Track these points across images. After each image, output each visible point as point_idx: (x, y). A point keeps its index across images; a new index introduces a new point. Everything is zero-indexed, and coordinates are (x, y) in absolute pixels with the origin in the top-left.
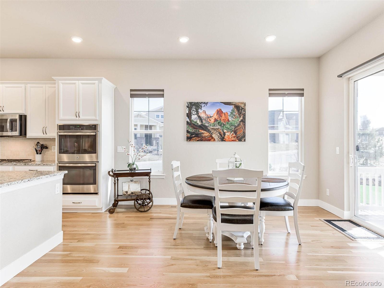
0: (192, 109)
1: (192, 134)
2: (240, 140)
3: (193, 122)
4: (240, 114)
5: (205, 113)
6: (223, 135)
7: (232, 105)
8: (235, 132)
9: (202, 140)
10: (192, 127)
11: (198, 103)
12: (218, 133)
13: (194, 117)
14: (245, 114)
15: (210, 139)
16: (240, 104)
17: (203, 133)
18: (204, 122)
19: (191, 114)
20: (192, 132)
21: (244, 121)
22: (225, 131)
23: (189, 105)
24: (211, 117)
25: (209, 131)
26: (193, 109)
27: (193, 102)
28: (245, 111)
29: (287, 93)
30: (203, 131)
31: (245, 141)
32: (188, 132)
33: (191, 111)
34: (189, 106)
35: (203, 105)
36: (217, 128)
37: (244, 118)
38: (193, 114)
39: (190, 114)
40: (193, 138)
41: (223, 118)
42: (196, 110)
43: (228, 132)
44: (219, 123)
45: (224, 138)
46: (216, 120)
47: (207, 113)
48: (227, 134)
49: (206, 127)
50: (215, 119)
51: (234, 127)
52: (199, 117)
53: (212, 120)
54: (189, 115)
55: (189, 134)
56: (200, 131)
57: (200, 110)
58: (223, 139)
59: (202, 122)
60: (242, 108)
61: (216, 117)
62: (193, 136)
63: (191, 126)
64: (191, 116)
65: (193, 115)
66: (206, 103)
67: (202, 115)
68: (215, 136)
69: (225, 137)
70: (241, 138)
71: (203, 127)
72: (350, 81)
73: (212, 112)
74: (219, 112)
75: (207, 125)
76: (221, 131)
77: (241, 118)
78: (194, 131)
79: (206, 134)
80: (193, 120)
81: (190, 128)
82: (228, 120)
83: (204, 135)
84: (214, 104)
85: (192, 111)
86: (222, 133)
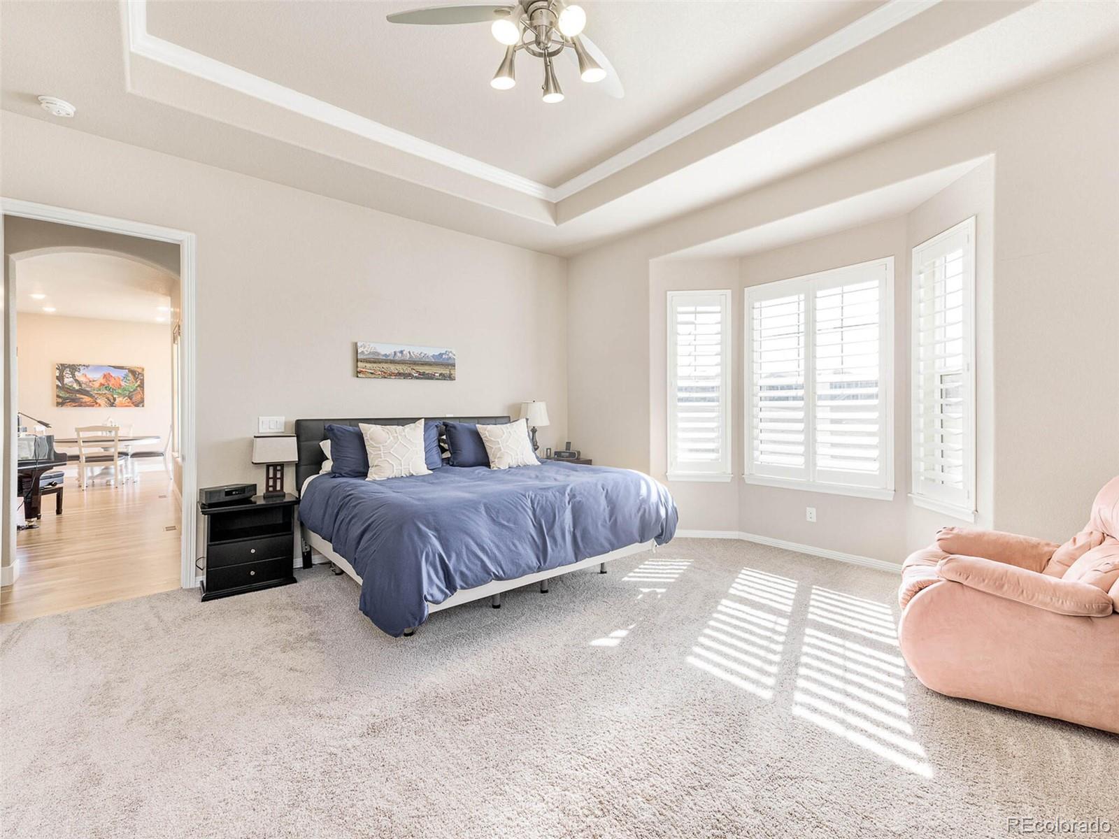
1: (65, 399)
2: (137, 406)
3: (66, 386)
4: (136, 379)
5: (86, 376)
6: (112, 401)
7: (126, 369)
8: (130, 398)
9: (81, 406)
10: (66, 391)
11: (74, 365)
12: (105, 398)
13: (68, 380)
14: (143, 379)
15: (94, 404)
16: (136, 369)
17: (82, 398)
18: (84, 386)
19: (63, 377)
20: (66, 397)
21: (142, 386)
22: (115, 396)
24: (94, 381)
25: (91, 396)
26: (66, 371)
27: (66, 364)
28: (143, 375)
30: (82, 396)
31: (143, 406)
32: (58, 396)
33: (63, 374)
34: (59, 368)
35: (82, 368)
36: (104, 392)
37: (142, 383)
38: (67, 377)
40: (67, 403)
41: (112, 383)
42: (71, 372)
43: (119, 397)
44: (106, 387)
45: (113, 403)
46: (101, 384)
47: (88, 377)
48: (118, 399)
49: (87, 391)
51: (128, 392)
52: (76, 380)
53: (97, 384)
54: (60, 378)
55: (60, 399)
56: (78, 395)
57: (76, 373)
58: (112, 405)
59: (80, 386)
60: (139, 374)
61: (102, 381)
62: (66, 401)
63: (64, 391)
64: (63, 379)
65: (66, 379)
66: (87, 366)
67: (81, 379)
68: (101, 401)
69: (116, 403)
70: (139, 403)
71: (82, 392)
73: (95, 376)
74: (107, 376)
75: (88, 389)
76: (110, 396)
77: (138, 383)
78: (67, 395)
79: (87, 399)
80: (66, 383)
81: (62, 392)
82: (120, 385)
83: (84, 400)
84: (98, 368)
86: (111, 398)
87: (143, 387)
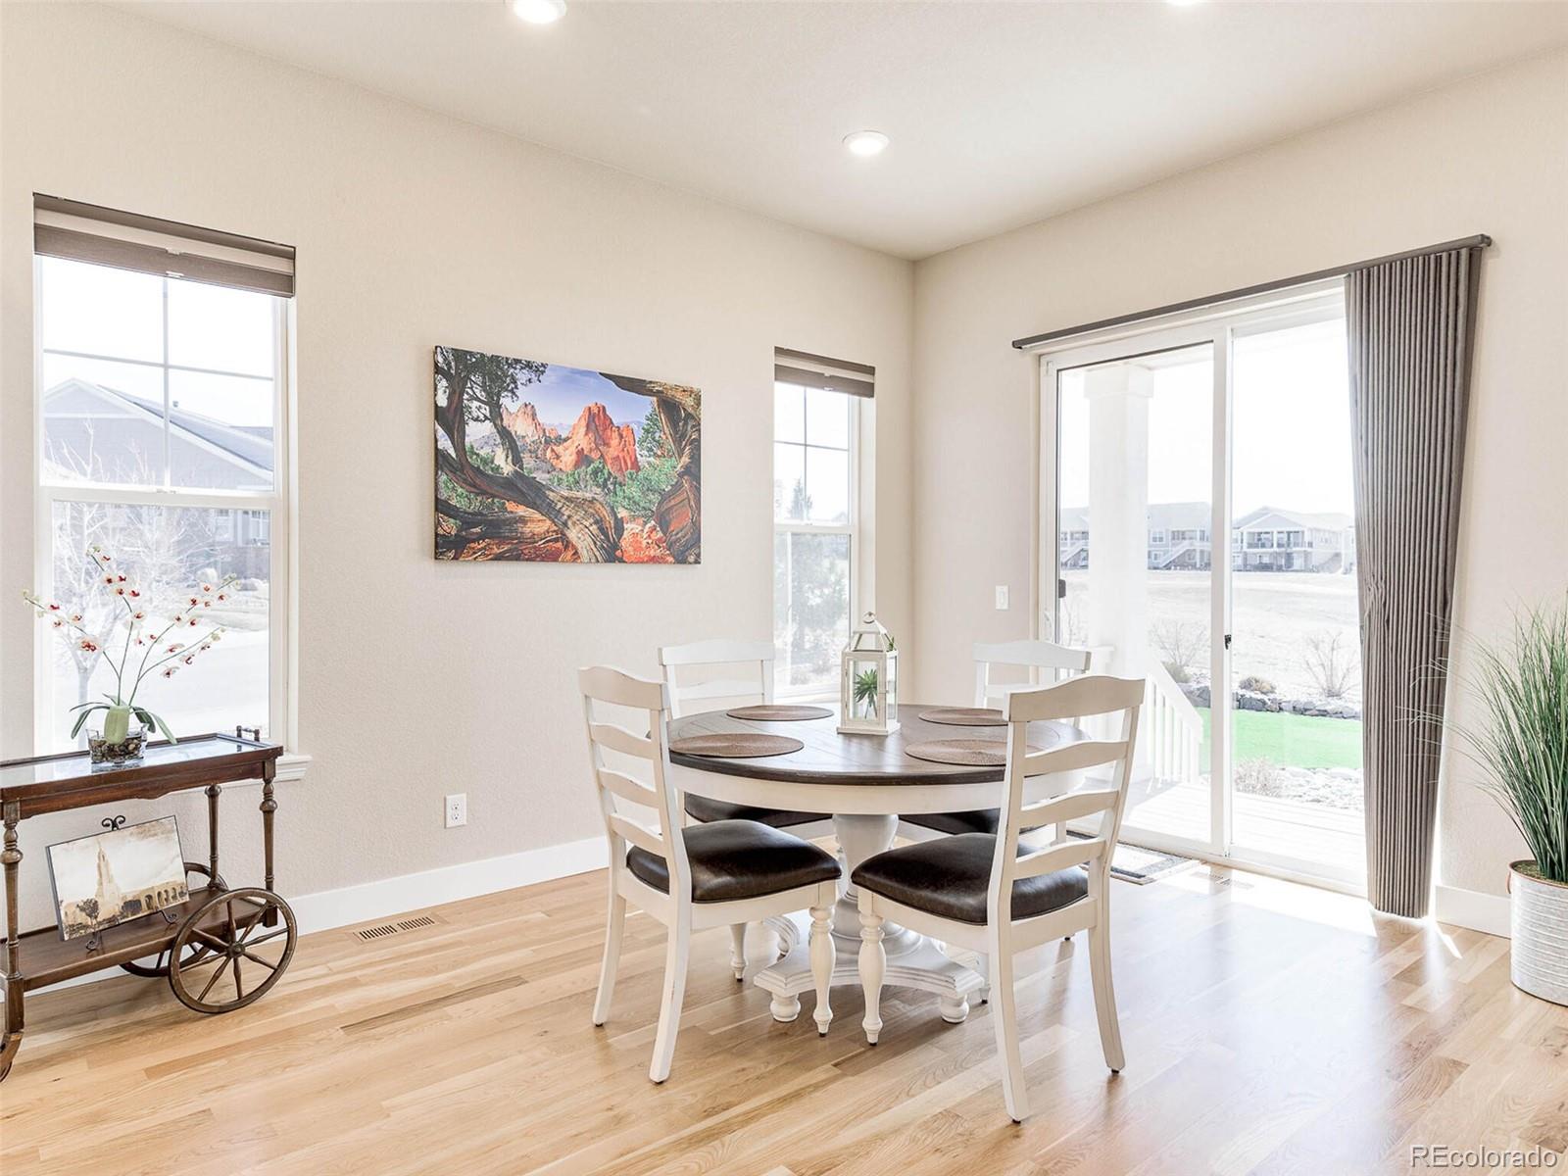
0: (469, 390)
1: (467, 520)
2: (681, 560)
3: (473, 460)
4: (679, 438)
5: (534, 416)
6: (611, 533)
7: (650, 393)
8: (663, 521)
9: (516, 557)
10: (470, 485)
11: (495, 359)
12: (592, 521)
13: (478, 432)
14: (698, 440)
15: (554, 550)
16: (679, 396)
17: (523, 520)
18: (528, 462)
19: (462, 415)
20: (470, 511)
21: (693, 471)
22: (622, 513)
23: (453, 364)
24: (560, 440)
25: (549, 510)
26: (471, 388)
27: (471, 354)
28: (697, 427)
29: (831, 377)
30: (521, 511)
31: (697, 562)
32: (441, 507)
33: (461, 400)
34: (450, 368)
35: (522, 376)
36: (588, 495)
37: (696, 458)
38: (475, 415)
39: (455, 416)
40: (474, 541)
41: (613, 451)
42: (489, 394)
43: (633, 519)
44: (595, 472)
45: (615, 546)
46: (582, 458)
47: (540, 418)
48: (630, 528)
49: (538, 489)
50: (580, 452)
51: (655, 498)
52: (505, 434)
53: (568, 458)
54: (450, 418)
55: (452, 520)
56: (510, 506)
57: (506, 401)
58: (611, 553)
59: (517, 460)
60: (689, 416)
61: (582, 440)
62: (474, 530)
63: (465, 481)
64: (463, 423)
65: (471, 422)
66: (538, 369)
67: (520, 427)
68: (580, 536)
69: (623, 543)
70: (684, 550)
71: (523, 489)
72: (1043, 368)
73: (563, 416)
74: (597, 421)
75: (541, 477)
76: (605, 513)
77: (685, 459)
78: (476, 504)
79: (538, 525)
80: (472, 447)
81: (460, 490)
82: (636, 466)
83: (528, 529)
84: (575, 377)
85: (466, 396)
86: (610, 521)
87: (698, 479)
